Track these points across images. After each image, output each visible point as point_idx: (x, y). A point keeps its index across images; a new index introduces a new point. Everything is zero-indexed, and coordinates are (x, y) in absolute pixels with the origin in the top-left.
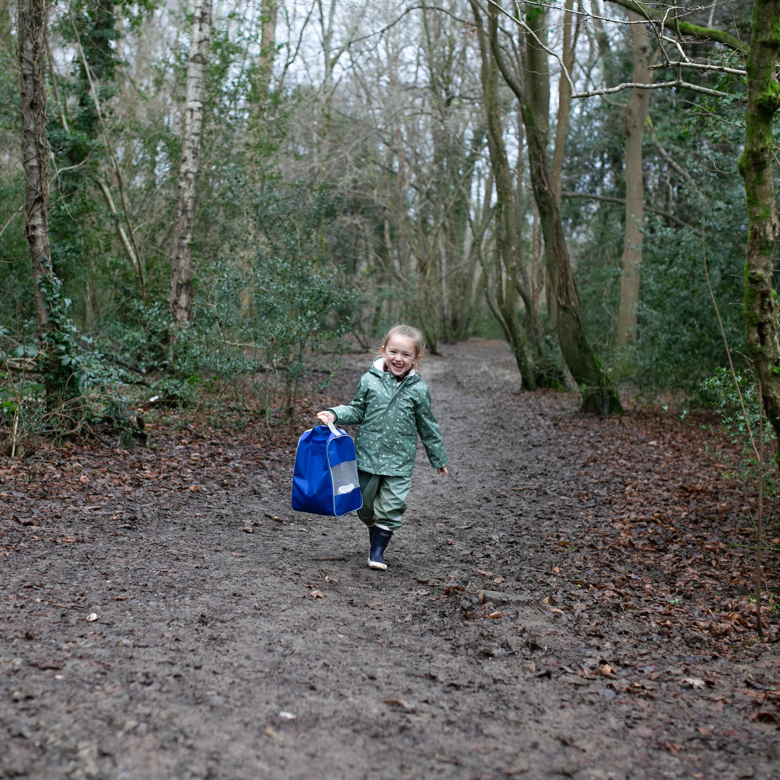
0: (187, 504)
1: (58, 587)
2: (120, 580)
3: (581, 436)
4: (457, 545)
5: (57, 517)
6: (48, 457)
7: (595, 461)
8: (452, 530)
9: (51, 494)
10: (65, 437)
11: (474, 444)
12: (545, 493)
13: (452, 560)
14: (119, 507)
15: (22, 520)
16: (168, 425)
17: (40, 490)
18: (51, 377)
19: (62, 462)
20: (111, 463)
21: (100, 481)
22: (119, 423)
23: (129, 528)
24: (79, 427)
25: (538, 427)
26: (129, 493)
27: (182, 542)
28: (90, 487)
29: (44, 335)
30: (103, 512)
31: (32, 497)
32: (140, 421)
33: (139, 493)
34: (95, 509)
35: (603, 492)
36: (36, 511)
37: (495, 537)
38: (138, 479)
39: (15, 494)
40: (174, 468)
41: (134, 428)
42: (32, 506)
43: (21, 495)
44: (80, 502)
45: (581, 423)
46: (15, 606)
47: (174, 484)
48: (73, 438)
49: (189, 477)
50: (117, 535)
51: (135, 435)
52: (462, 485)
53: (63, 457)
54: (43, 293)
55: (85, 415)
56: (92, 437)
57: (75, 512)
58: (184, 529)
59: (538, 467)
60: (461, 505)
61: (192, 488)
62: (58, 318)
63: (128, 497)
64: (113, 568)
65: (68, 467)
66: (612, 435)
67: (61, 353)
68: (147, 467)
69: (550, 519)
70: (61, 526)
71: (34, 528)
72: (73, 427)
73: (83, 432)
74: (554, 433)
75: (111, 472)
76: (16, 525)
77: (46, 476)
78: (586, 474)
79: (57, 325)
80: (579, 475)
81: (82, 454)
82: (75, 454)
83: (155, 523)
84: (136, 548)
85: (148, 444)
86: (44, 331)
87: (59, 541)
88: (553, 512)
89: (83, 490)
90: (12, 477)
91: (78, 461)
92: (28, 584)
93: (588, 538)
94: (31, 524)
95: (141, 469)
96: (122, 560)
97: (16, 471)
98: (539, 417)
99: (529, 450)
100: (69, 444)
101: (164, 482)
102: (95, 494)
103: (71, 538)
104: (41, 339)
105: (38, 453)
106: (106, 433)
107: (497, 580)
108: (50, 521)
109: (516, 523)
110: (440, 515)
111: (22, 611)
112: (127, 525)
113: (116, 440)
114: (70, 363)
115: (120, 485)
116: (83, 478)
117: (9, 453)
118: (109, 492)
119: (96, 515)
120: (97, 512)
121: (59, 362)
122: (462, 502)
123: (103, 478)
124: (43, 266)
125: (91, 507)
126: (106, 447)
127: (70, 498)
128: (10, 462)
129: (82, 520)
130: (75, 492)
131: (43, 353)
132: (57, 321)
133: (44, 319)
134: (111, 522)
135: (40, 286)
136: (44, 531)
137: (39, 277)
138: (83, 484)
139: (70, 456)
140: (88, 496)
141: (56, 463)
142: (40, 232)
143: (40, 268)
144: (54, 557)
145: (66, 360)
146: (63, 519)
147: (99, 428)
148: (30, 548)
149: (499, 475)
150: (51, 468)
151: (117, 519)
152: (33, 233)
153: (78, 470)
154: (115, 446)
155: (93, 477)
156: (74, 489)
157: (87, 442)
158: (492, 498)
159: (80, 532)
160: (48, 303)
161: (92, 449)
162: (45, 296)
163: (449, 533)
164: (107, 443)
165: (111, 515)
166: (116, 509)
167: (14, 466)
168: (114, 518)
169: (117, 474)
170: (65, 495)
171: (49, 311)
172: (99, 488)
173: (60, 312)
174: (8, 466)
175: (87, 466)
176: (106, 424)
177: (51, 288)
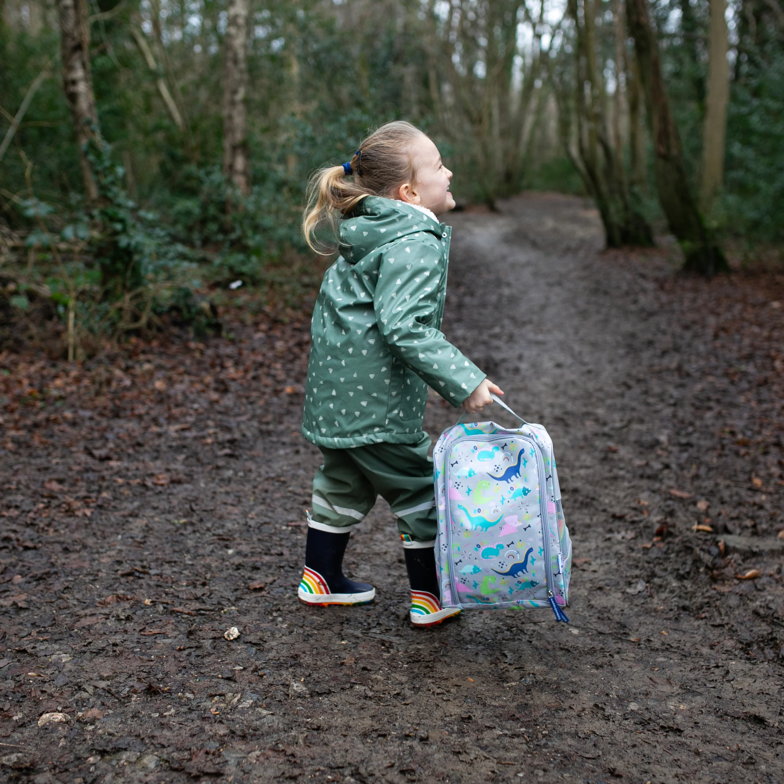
0: (288, 413)
1: (167, 570)
2: (245, 548)
3: (694, 300)
4: (624, 452)
5: (139, 445)
6: (112, 359)
7: (724, 329)
8: (606, 429)
9: (125, 409)
10: (128, 333)
11: (584, 314)
12: (688, 375)
13: (629, 476)
14: (210, 423)
15: (97, 453)
16: (240, 308)
17: (110, 405)
18: (107, 261)
19: (130, 363)
20: (187, 362)
21: (179, 387)
22: (189, 311)
23: (231, 456)
24: (144, 321)
25: (644, 291)
26: (217, 402)
27: (301, 472)
28: (169, 397)
29: (95, 212)
30: (193, 433)
31: (101, 415)
32: (213, 308)
33: (228, 401)
34: (183, 430)
35: (750, 368)
36: (111, 437)
37: (663, 438)
38: (222, 382)
39: (82, 413)
40: (261, 365)
41: (207, 316)
42: (104, 430)
43: (88, 414)
44: (162, 420)
45: (688, 284)
46: (119, 619)
47: (266, 386)
48: (137, 333)
49: (281, 376)
50: (218, 468)
51: (210, 325)
52: (590, 367)
53: (130, 357)
54: (90, 162)
55: (149, 306)
56: (159, 330)
57: (159, 435)
58: (297, 452)
59: (666, 341)
60: (601, 395)
61: (288, 390)
62: (110, 190)
63: (217, 407)
64: (229, 525)
65: (138, 370)
66: (728, 297)
67: (116, 233)
68: (229, 363)
69: (710, 409)
70: (147, 458)
71: (113, 463)
72: (136, 318)
73: (150, 325)
74: (664, 298)
75: (189, 374)
76: (89, 459)
77: (114, 384)
78: (723, 347)
79: (110, 200)
80: (715, 348)
81: (151, 352)
82: (144, 352)
83: (260, 445)
84: (248, 487)
85: (224, 334)
86: (96, 208)
87: (149, 483)
88: (709, 399)
89: (161, 401)
90: (74, 388)
91: (149, 361)
92: (126, 568)
93: (766, 432)
94: (108, 458)
95: (223, 367)
96: (236, 510)
97: (78, 380)
98: (640, 281)
99: (645, 320)
100: (134, 340)
101: (254, 384)
102: (177, 406)
103: (164, 479)
104: (92, 217)
105: (101, 356)
106: (175, 323)
107: (702, 505)
108: (131, 451)
109: (674, 416)
110: (584, 410)
111: (129, 626)
112: (227, 451)
113: (187, 332)
114: (129, 245)
115: (203, 391)
116: (159, 385)
117: (65, 356)
118: (193, 402)
119: (185, 438)
120: (187, 434)
121: (115, 244)
122: (600, 390)
123: (181, 382)
124: (87, 129)
125: (178, 427)
126: (177, 341)
127: (147, 413)
128: (68, 367)
129: (170, 447)
130: (152, 405)
131: (96, 234)
132: (110, 195)
133: (94, 192)
134: (207, 448)
135: (86, 154)
136: (127, 469)
137: (84, 142)
138: (160, 392)
139: (137, 355)
140: (169, 409)
141: (123, 365)
142: (82, 87)
143: (83, 132)
144: (149, 512)
145: (123, 241)
146: (147, 447)
147: (166, 318)
148: (115, 499)
149: (628, 353)
150: (118, 373)
151: (213, 444)
152: (72, 89)
153: (151, 374)
154: (187, 340)
155: (170, 381)
156: (151, 401)
157: (154, 337)
158: (632, 383)
159: (172, 466)
160: (97, 173)
161: (162, 345)
162: (92, 164)
163: (605, 435)
164: (179, 337)
165: (204, 437)
166: (207, 427)
167: (74, 373)
168: (209, 440)
169: (197, 375)
170: (141, 410)
171: (98, 183)
172: (180, 398)
173: (113, 183)
174: (67, 373)
175: (159, 367)
176: (174, 314)
177: (99, 155)
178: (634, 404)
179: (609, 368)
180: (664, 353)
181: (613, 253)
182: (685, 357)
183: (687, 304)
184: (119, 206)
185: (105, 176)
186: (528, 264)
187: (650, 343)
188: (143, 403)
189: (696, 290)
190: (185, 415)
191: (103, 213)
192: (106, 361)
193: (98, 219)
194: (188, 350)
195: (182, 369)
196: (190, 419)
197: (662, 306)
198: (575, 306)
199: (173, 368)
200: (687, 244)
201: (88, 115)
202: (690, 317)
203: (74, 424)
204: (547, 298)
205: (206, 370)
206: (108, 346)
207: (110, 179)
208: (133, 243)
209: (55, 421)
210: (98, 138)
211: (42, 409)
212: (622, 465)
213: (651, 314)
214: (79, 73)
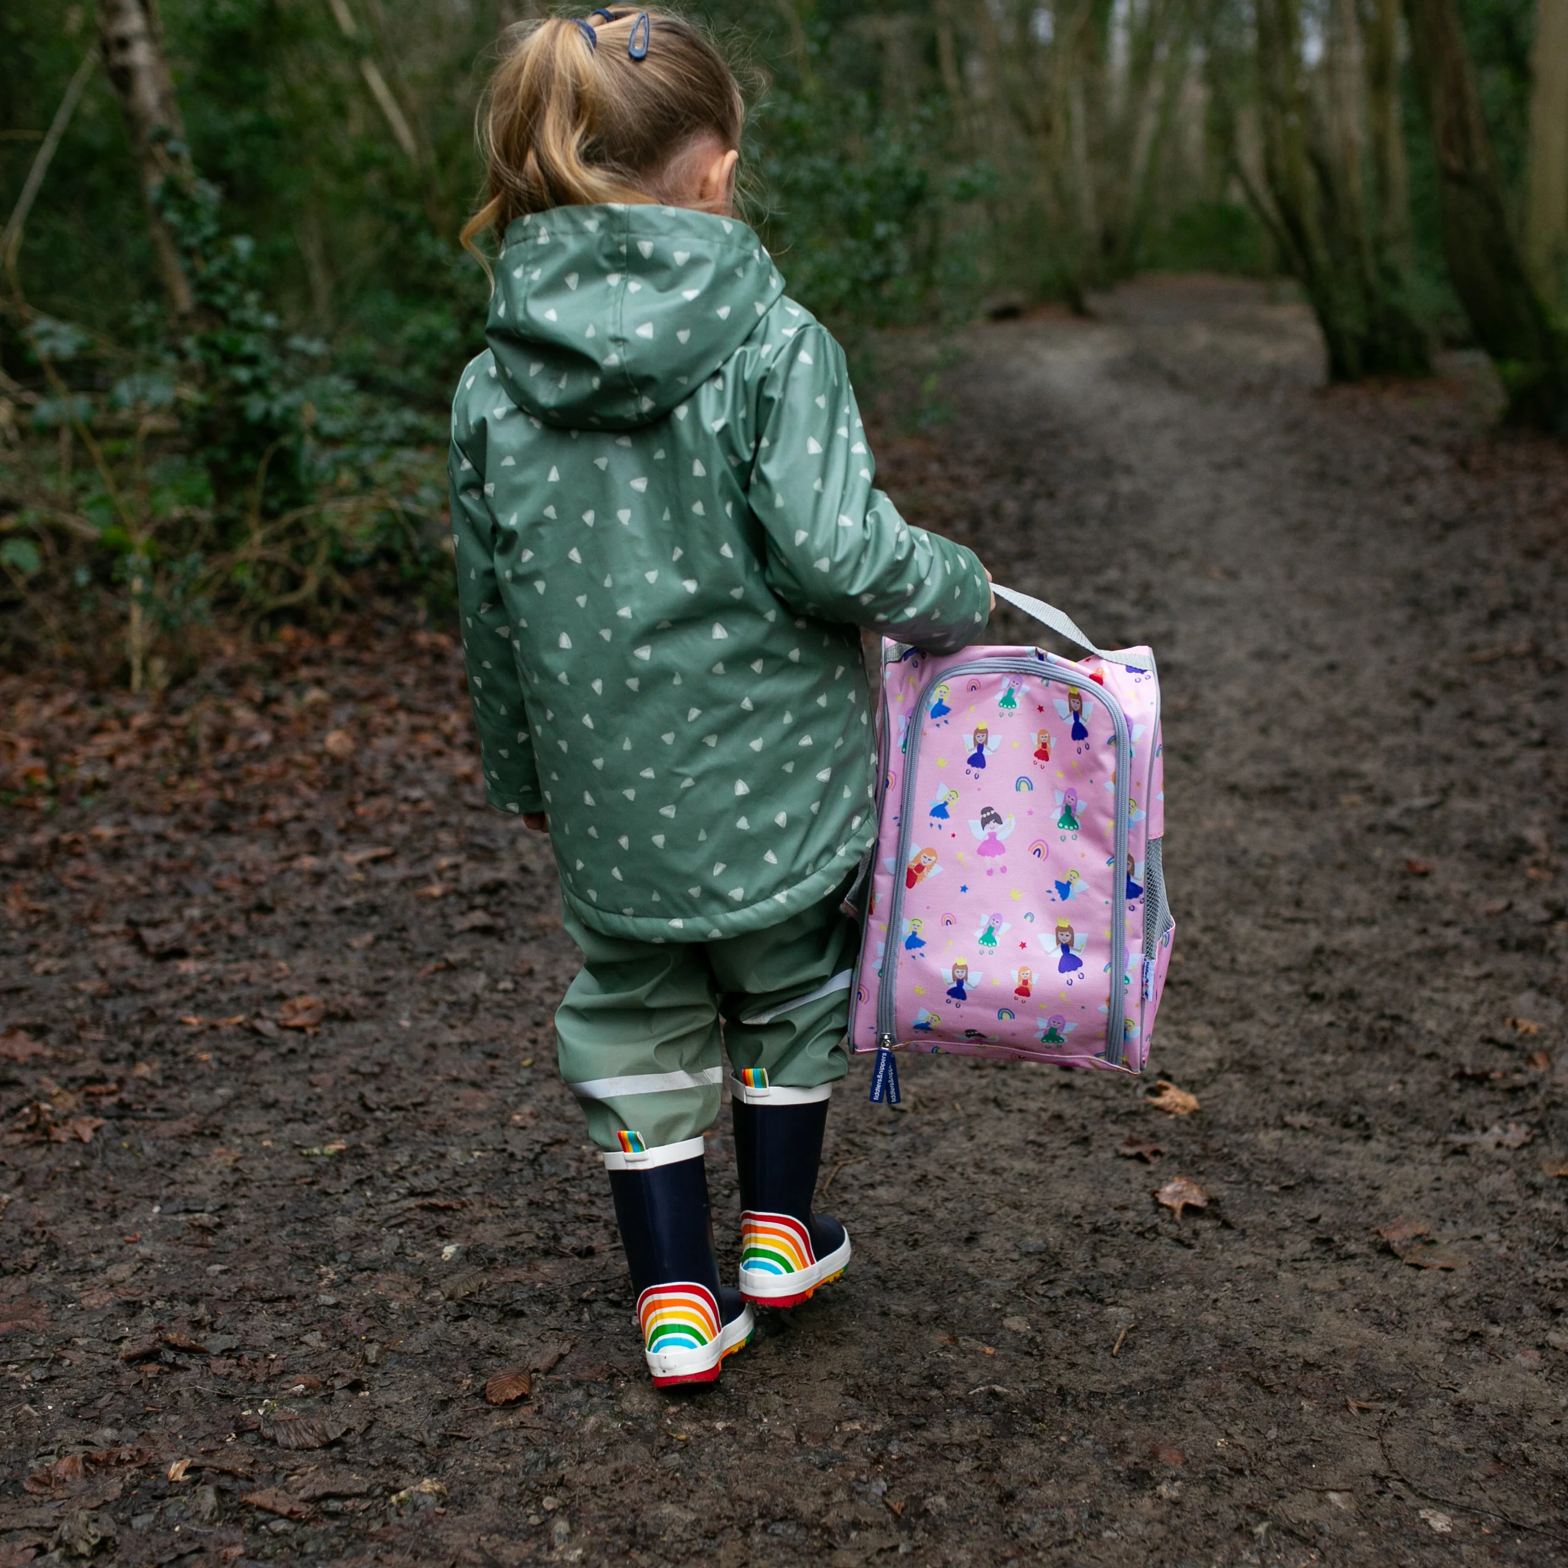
3: (1539, 490)
5: (264, 909)
6: (233, 679)
8: (1393, 814)
9: (246, 809)
10: (276, 617)
11: (1300, 530)
12: (1559, 667)
14: (446, 838)
15: (153, 936)
17: (211, 800)
18: (222, 455)
19: (275, 688)
20: (409, 680)
21: (384, 743)
22: (417, 562)
23: (486, 931)
24: (310, 587)
25: (1425, 472)
28: (355, 771)
29: (189, 343)
30: (400, 870)
31: (188, 827)
34: (376, 861)
36: (199, 887)
39: (138, 824)
42: (185, 869)
44: (330, 836)
45: (1521, 455)
48: (298, 616)
50: (451, 968)
52: (1332, 655)
53: (276, 674)
54: (170, 228)
55: (324, 550)
56: (348, 605)
57: (318, 878)
59: (1494, 588)
60: (1366, 725)
62: (220, 291)
64: (457, 1155)
65: (290, 707)
67: (239, 389)
70: (275, 946)
71: (188, 967)
72: (294, 582)
73: (324, 595)
74: (1474, 490)
75: (410, 710)
76: (132, 958)
77: (232, 743)
79: (222, 314)
81: (327, 659)
82: (308, 661)
86: (189, 332)
87: (267, 1027)
89: (335, 784)
90: (134, 758)
91: (319, 683)
94: (179, 952)
96: (481, 1102)
97: (147, 735)
98: (1414, 450)
99: (1440, 538)
100: (288, 632)
102: (371, 794)
103: (308, 1009)
104: (182, 355)
105: (208, 673)
106: (385, 590)
108: (238, 928)
112: (479, 918)
113: (414, 610)
114: (268, 414)
115: (439, 753)
116: (335, 741)
117: (123, 678)
118: (411, 783)
119: (380, 884)
120: (384, 872)
121: (238, 412)
122: (1363, 712)
123: (389, 731)
124: (159, 151)
125: (364, 853)
126: (390, 630)
127: (299, 818)
128: (128, 705)
129: (340, 910)
130: (313, 795)
131: (190, 393)
132: (220, 301)
133: (184, 298)
134: (430, 911)
135: (160, 208)
136: (220, 983)
137: (154, 183)
138: (336, 761)
139: (293, 669)
140: (352, 805)
141: (258, 696)
142: (141, 55)
143: (151, 157)
144: (253, 1121)
145: (255, 407)
146: (280, 917)
147: (365, 578)
148: (169, 1078)
149: (1413, 619)
150: (244, 715)
151: (445, 896)
152: (118, 59)
153: (320, 714)
154: (413, 628)
155: (364, 730)
156: (311, 785)
157: (337, 624)
158: (1432, 691)
159: (335, 970)
160: (188, 252)
161: (352, 641)
162: (175, 234)
163: (1393, 829)
164: (391, 620)
165: (425, 879)
166: (437, 849)
167: (141, 720)
168: (436, 890)
169: (428, 713)
170: (284, 808)
171: (191, 274)
172: (382, 772)
173: (227, 274)
174: (124, 720)
175: (344, 696)
176: (383, 566)
177: (190, 210)
178: (1446, 745)
179: (1375, 658)
180: (1495, 617)
181: (1344, 393)
182: (1545, 623)
183: (1523, 497)
184: (244, 327)
185: (207, 259)
186: (1164, 424)
187: (1460, 593)
188: (292, 792)
189: (1538, 468)
190: (386, 819)
191: (208, 344)
192: (219, 686)
193: (195, 358)
194: (409, 652)
195: (394, 698)
196: (399, 829)
197: (1472, 507)
198: (1279, 512)
199: (374, 697)
200: (1514, 368)
201: (160, 120)
202: (1538, 527)
203: (115, 854)
204: (1217, 498)
205: (449, 698)
206: (230, 650)
207: (218, 264)
208: (277, 410)
209: (73, 850)
210: (186, 172)
211: (47, 817)
212: (1448, 914)
213: (1449, 526)
214: (134, 22)
